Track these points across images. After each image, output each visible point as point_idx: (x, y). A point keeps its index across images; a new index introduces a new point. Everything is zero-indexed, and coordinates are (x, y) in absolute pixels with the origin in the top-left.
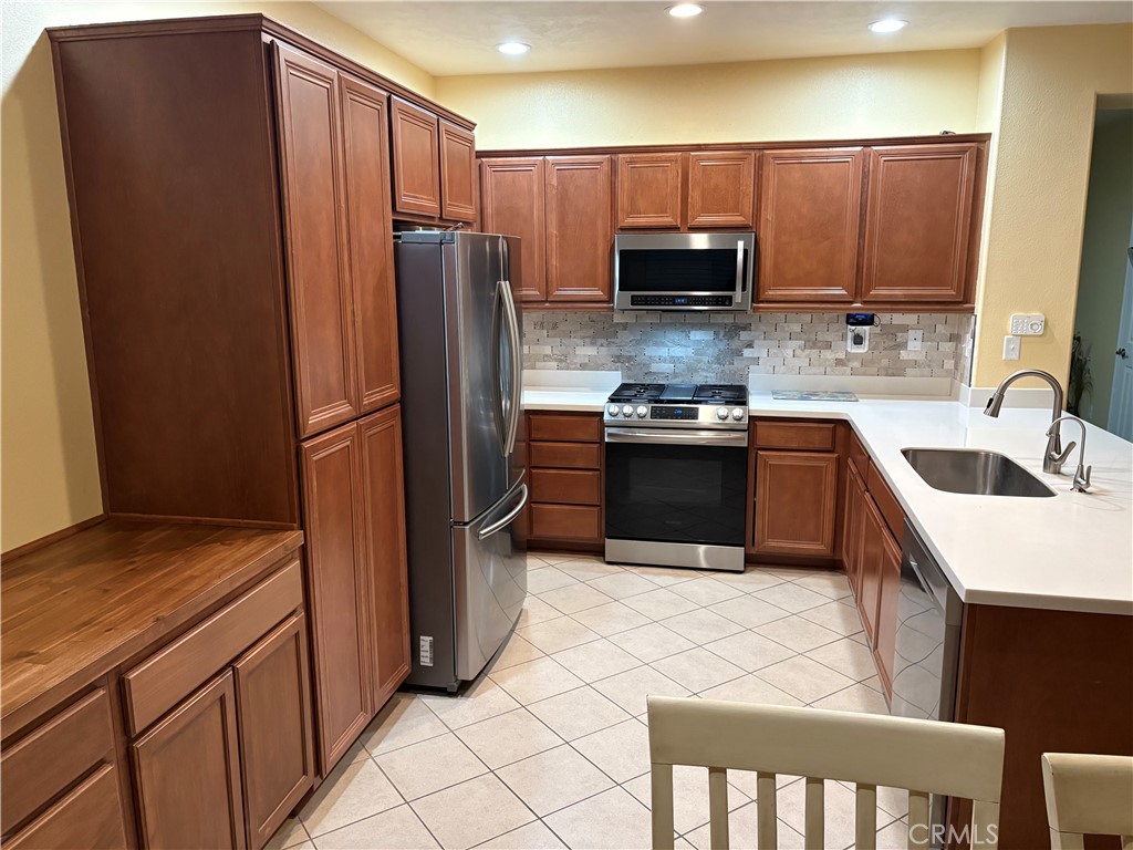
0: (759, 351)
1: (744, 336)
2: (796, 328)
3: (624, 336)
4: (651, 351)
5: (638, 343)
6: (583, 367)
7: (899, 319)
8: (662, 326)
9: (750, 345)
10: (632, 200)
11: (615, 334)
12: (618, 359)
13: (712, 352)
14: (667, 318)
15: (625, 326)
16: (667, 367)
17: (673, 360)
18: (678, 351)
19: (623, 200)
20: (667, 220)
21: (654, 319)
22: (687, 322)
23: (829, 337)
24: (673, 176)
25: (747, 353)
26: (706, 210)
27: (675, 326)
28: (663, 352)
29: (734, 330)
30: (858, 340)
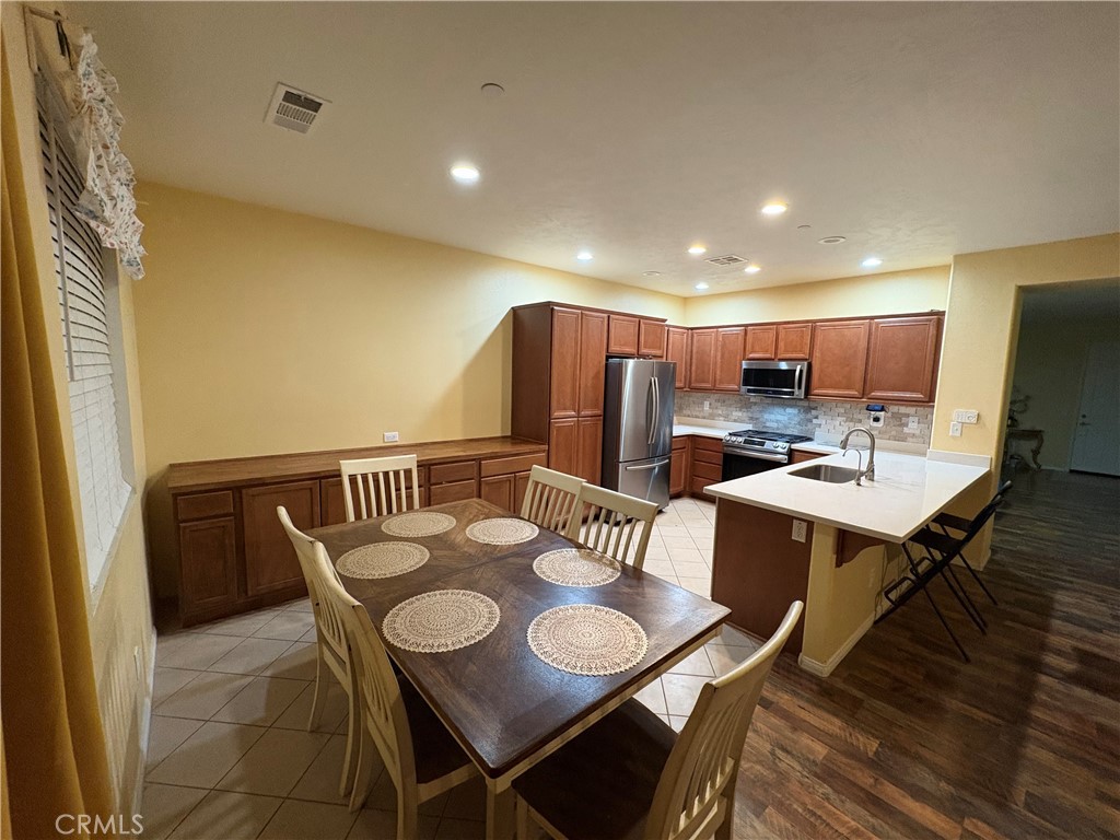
0: (821, 420)
1: (814, 412)
2: (842, 411)
3: (755, 408)
4: (766, 416)
5: (761, 412)
6: (735, 421)
7: (903, 410)
8: (773, 404)
9: (816, 418)
10: (753, 347)
11: (750, 407)
12: (751, 418)
13: (797, 419)
14: (776, 401)
15: (755, 404)
16: (775, 425)
17: (777, 421)
18: (779, 417)
19: (749, 347)
20: (768, 356)
21: (769, 401)
22: (784, 404)
23: (860, 417)
24: (772, 335)
25: (815, 421)
26: (786, 351)
27: (779, 405)
28: (772, 417)
29: (810, 409)
30: (877, 419)
